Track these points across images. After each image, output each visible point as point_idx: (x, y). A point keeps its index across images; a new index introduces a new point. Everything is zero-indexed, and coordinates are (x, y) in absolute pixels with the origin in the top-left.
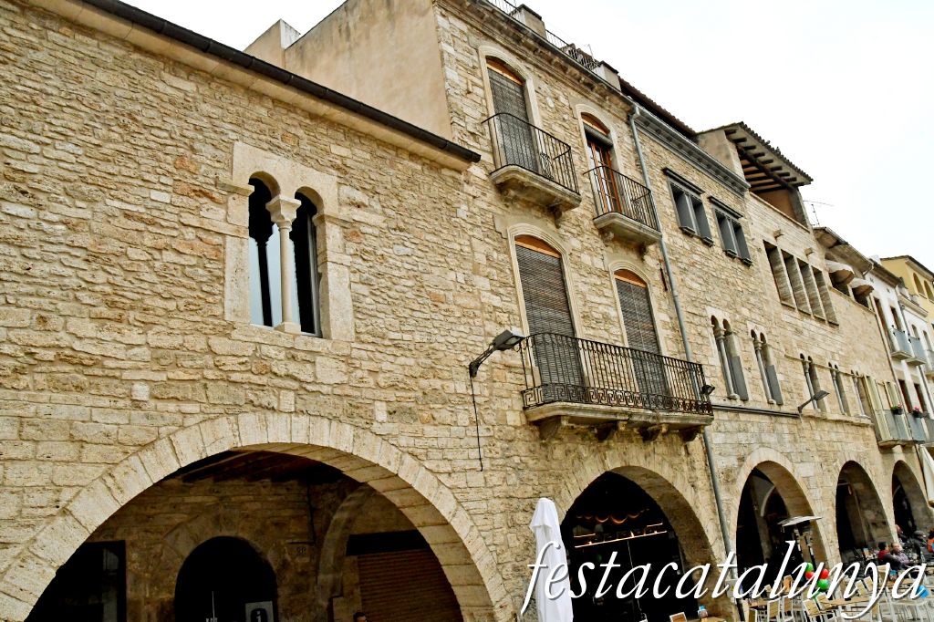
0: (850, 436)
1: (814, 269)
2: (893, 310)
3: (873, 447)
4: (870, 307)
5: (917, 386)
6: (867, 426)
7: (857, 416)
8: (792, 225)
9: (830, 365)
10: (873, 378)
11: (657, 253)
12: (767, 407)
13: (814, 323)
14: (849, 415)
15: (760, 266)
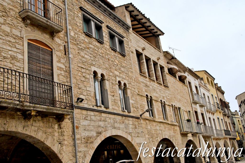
0: (167, 129)
1: (160, 65)
2: (196, 87)
3: (178, 134)
4: (186, 84)
5: (202, 114)
6: (176, 125)
7: (172, 121)
8: (153, 48)
9: (161, 101)
10: (182, 108)
11: (65, 38)
12: (121, 113)
13: (156, 84)
14: (168, 120)
15: (131, 58)
